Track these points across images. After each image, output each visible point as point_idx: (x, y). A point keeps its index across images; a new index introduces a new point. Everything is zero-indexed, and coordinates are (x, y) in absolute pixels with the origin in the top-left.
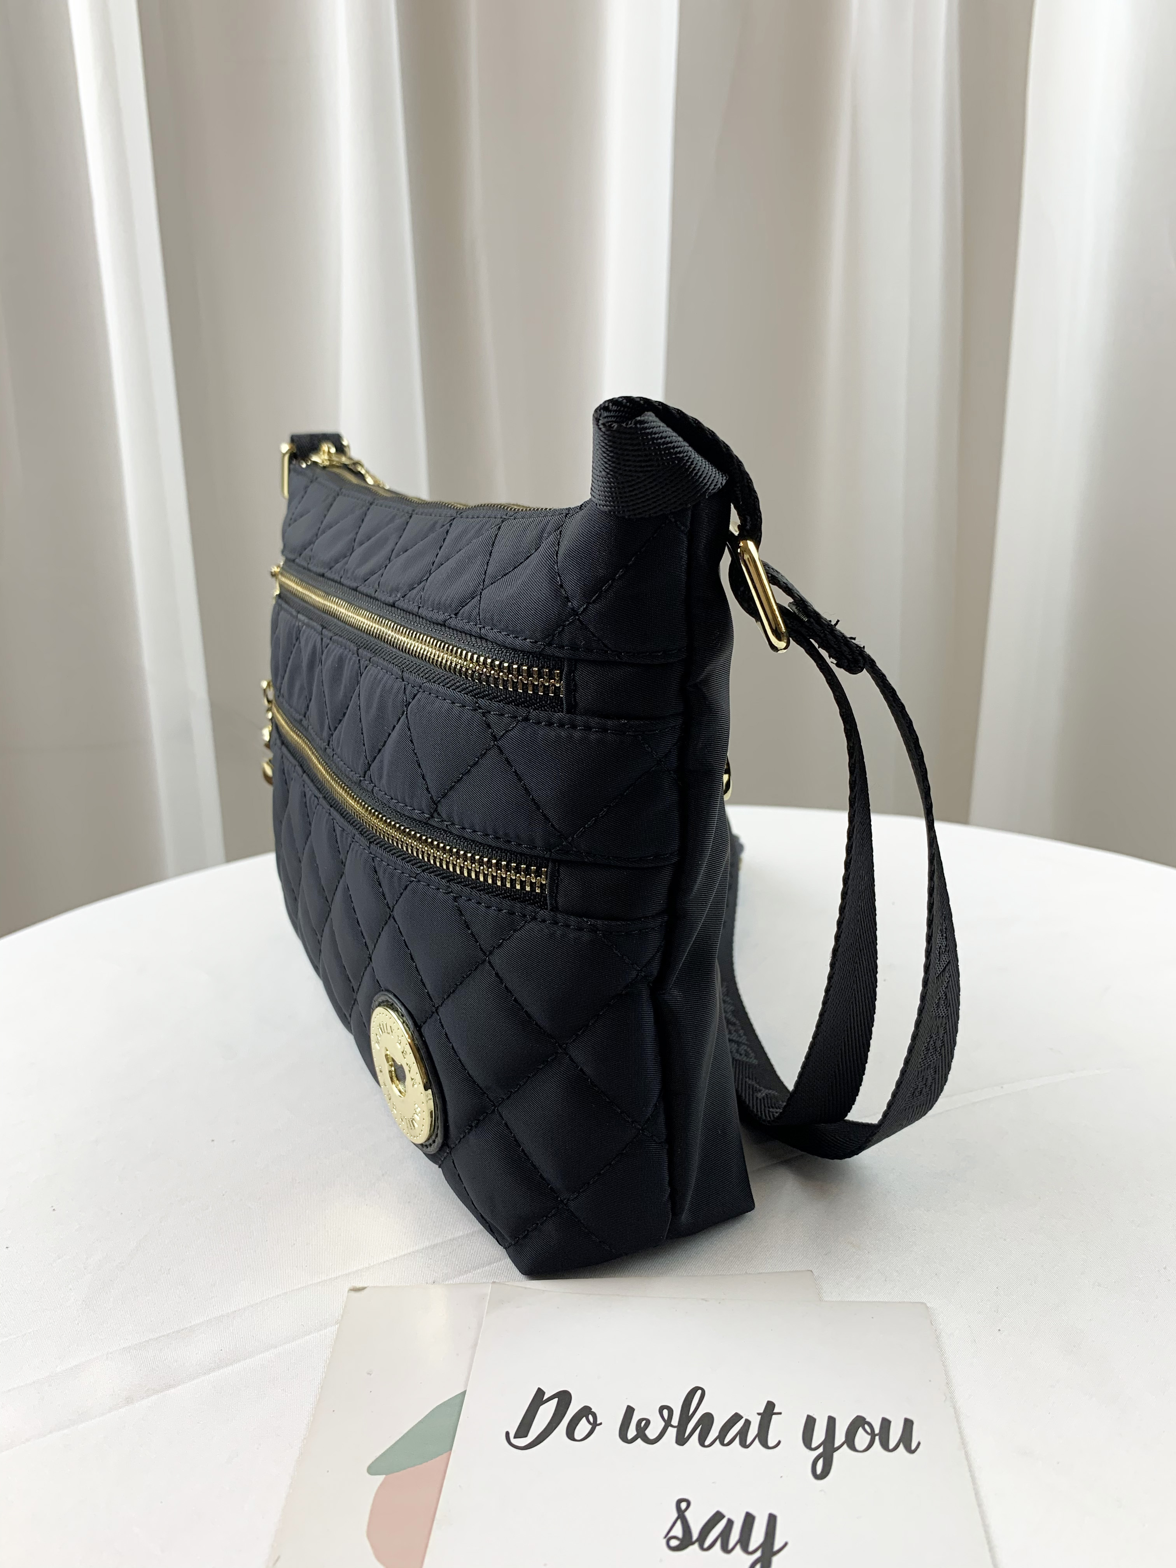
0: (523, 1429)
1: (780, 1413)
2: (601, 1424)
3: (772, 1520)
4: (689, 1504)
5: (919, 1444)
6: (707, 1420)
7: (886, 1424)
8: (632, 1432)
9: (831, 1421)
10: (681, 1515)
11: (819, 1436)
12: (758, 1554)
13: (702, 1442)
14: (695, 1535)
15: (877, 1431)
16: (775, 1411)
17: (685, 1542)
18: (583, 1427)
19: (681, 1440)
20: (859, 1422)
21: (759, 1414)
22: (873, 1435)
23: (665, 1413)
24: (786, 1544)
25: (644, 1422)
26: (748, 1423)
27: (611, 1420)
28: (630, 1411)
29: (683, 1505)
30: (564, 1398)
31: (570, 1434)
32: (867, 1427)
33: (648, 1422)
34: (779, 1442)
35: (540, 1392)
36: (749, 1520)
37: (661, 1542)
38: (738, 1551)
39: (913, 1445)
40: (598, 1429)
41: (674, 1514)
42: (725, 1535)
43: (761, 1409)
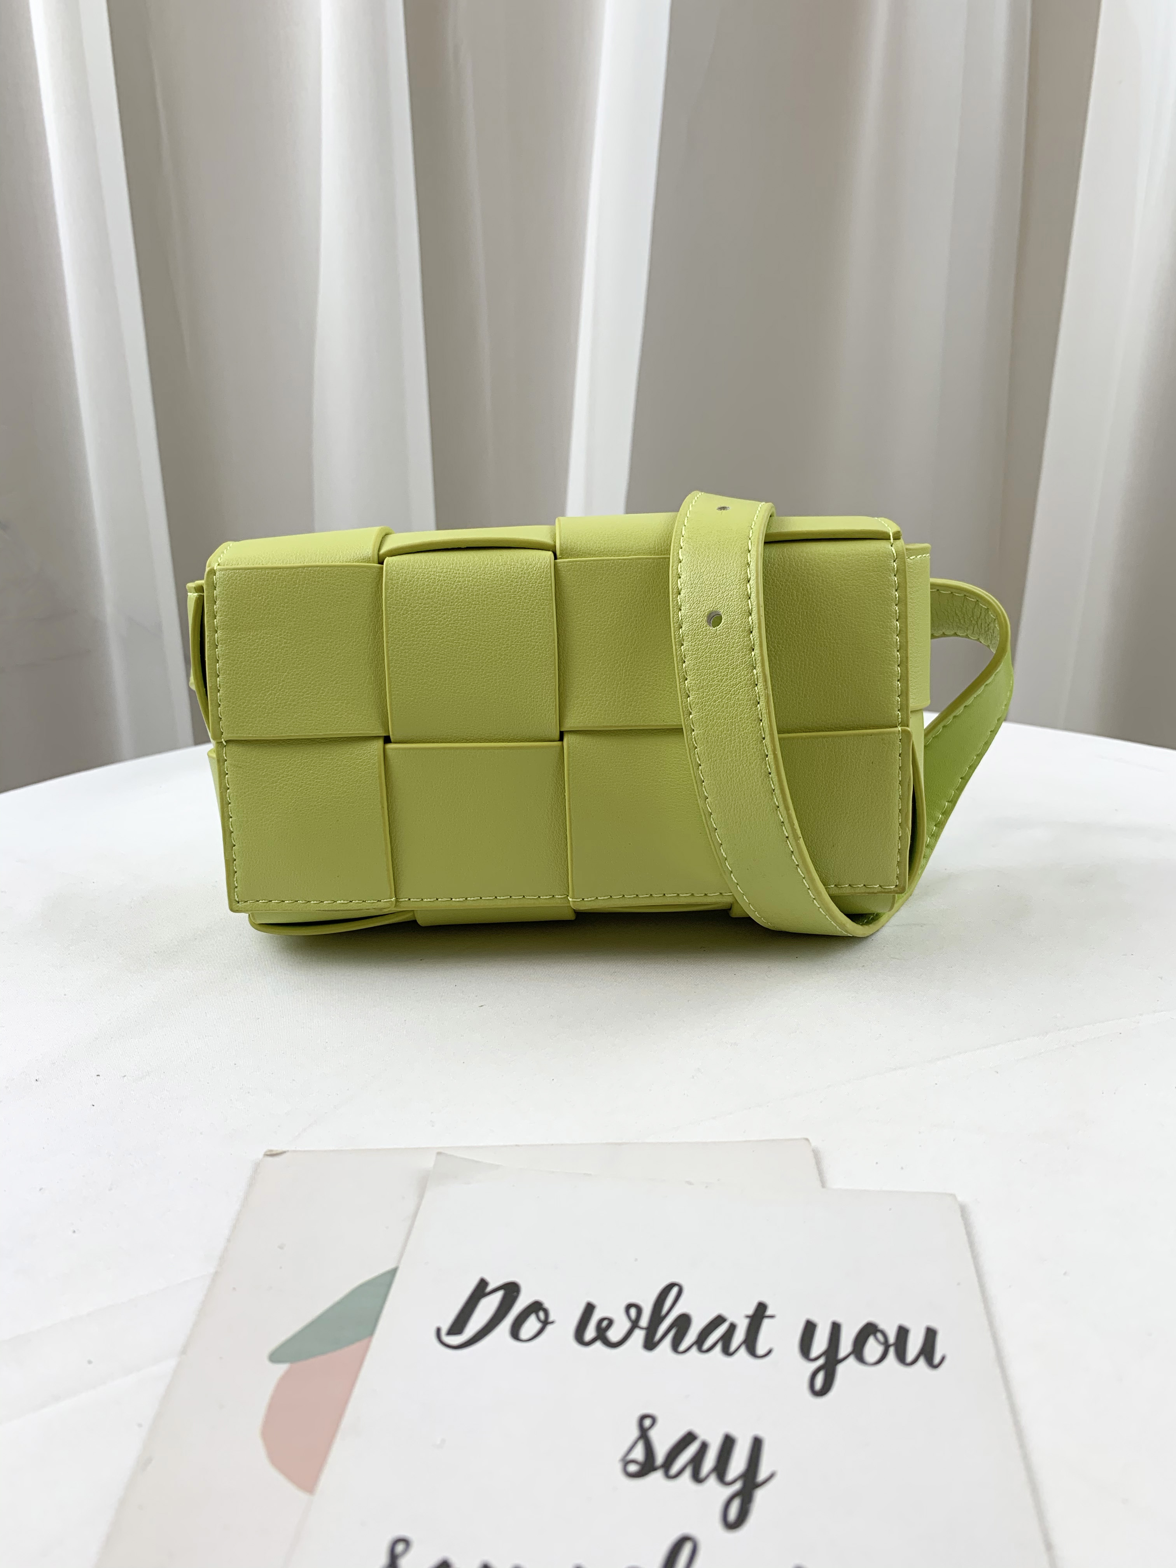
0: (457, 1327)
1: (772, 1317)
2: (552, 1322)
3: (757, 1445)
4: (654, 1420)
5: (943, 1359)
6: (683, 1322)
7: (903, 1333)
8: (590, 1333)
9: (836, 1328)
10: (644, 1435)
11: (820, 1344)
12: (737, 1486)
13: (675, 1346)
14: (660, 1458)
15: (892, 1339)
16: (769, 1312)
17: (647, 1467)
18: (531, 1325)
19: (650, 1344)
20: (869, 1330)
21: (747, 1317)
22: (887, 1347)
23: (633, 1312)
24: (773, 1475)
25: (605, 1323)
26: (733, 1327)
27: (566, 1319)
28: (590, 1308)
29: (647, 1422)
30: (511, 1290)
31: (515, 1333)
32: (879, 1336)
33: (611, 1322)
34: (770, 1351)
35: (483, 1283)
36: (728, 1443)
37: (619, 1466)
38: (712, 1481)
39: (937, 1359)
40: (549, 1328)
41: (635, 1433)
42: (697, 1461)
43: (750, 1311)
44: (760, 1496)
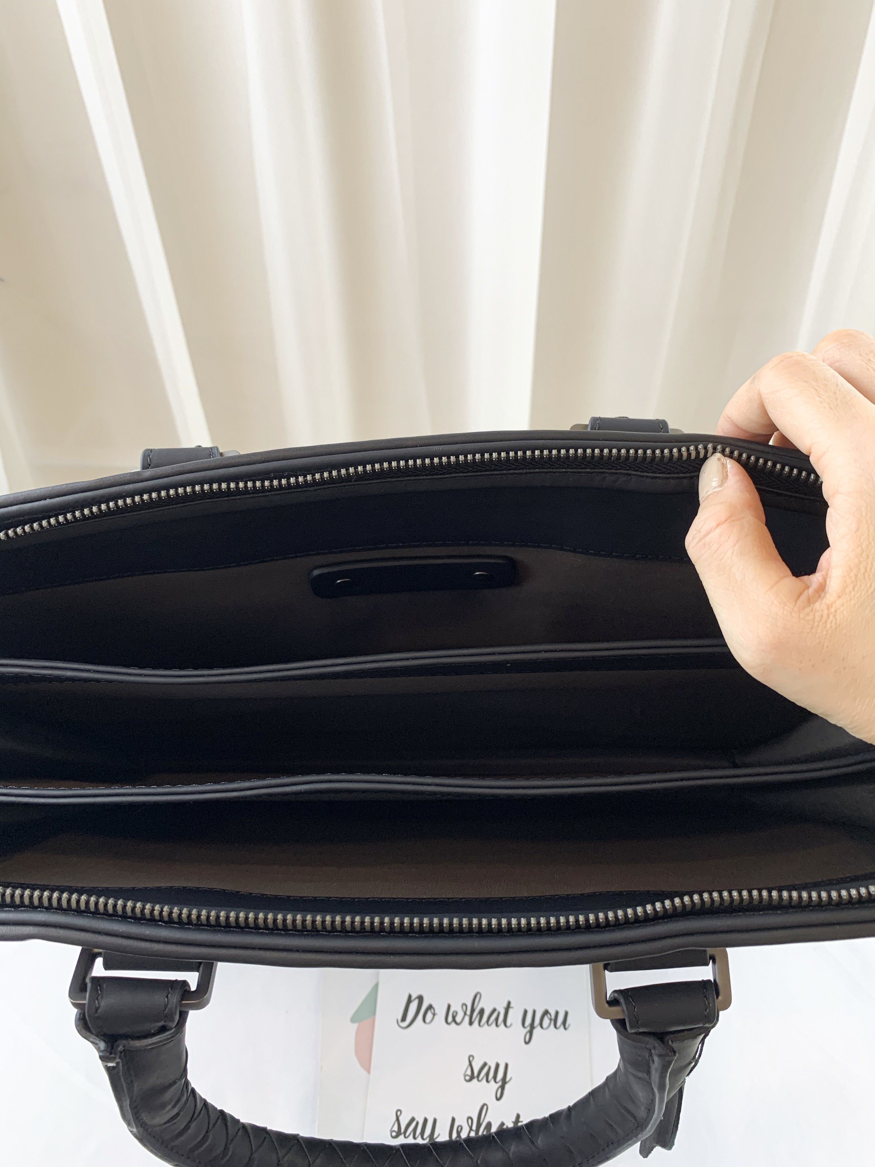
0: (404, 1018)
1: (512, 1008)
2: (437, 1014)
3: (507, 1066)
4: (473, 1058)
5: (569, 1025)
6: (482, 1012)
7: (557, 1013)
8: (450, 1019)
9: (534, 1012)
10: (470, 1064)
11: (528, 1020)
12: (500, 1084)
13: (479, 1025)
14: (476, 1074)
15: (553, 1017)
16: (511, 1006)
17: (472, 1078)
18: (429, 1015)
19: (471, 1023)
20: (546, 1012)
21: (504, 1008)
22: (551, 1020)
23: (464, 1007)
24: (511, 1079)
25: (455, 1013)
26: (499, 1013)
27: (441, 1012)
28: (449, 1007)
29: (471, 1059)
30: (421, 999)
31: (424, 1020)
32: (549, 1016)
33: (457, 1013)
34: (511, 1025)
35: (410, 997)
36: (497, 1066)
37: (463, 1077)
38: (492, 1082)
39: (567, 1025)
40: (436, 1017)
41: (467, 1063)
42: (487, 1074)
43: (505, 1005)
44: (507, 1086)
